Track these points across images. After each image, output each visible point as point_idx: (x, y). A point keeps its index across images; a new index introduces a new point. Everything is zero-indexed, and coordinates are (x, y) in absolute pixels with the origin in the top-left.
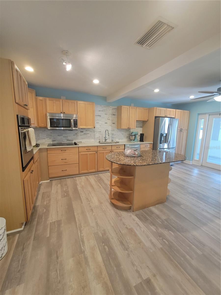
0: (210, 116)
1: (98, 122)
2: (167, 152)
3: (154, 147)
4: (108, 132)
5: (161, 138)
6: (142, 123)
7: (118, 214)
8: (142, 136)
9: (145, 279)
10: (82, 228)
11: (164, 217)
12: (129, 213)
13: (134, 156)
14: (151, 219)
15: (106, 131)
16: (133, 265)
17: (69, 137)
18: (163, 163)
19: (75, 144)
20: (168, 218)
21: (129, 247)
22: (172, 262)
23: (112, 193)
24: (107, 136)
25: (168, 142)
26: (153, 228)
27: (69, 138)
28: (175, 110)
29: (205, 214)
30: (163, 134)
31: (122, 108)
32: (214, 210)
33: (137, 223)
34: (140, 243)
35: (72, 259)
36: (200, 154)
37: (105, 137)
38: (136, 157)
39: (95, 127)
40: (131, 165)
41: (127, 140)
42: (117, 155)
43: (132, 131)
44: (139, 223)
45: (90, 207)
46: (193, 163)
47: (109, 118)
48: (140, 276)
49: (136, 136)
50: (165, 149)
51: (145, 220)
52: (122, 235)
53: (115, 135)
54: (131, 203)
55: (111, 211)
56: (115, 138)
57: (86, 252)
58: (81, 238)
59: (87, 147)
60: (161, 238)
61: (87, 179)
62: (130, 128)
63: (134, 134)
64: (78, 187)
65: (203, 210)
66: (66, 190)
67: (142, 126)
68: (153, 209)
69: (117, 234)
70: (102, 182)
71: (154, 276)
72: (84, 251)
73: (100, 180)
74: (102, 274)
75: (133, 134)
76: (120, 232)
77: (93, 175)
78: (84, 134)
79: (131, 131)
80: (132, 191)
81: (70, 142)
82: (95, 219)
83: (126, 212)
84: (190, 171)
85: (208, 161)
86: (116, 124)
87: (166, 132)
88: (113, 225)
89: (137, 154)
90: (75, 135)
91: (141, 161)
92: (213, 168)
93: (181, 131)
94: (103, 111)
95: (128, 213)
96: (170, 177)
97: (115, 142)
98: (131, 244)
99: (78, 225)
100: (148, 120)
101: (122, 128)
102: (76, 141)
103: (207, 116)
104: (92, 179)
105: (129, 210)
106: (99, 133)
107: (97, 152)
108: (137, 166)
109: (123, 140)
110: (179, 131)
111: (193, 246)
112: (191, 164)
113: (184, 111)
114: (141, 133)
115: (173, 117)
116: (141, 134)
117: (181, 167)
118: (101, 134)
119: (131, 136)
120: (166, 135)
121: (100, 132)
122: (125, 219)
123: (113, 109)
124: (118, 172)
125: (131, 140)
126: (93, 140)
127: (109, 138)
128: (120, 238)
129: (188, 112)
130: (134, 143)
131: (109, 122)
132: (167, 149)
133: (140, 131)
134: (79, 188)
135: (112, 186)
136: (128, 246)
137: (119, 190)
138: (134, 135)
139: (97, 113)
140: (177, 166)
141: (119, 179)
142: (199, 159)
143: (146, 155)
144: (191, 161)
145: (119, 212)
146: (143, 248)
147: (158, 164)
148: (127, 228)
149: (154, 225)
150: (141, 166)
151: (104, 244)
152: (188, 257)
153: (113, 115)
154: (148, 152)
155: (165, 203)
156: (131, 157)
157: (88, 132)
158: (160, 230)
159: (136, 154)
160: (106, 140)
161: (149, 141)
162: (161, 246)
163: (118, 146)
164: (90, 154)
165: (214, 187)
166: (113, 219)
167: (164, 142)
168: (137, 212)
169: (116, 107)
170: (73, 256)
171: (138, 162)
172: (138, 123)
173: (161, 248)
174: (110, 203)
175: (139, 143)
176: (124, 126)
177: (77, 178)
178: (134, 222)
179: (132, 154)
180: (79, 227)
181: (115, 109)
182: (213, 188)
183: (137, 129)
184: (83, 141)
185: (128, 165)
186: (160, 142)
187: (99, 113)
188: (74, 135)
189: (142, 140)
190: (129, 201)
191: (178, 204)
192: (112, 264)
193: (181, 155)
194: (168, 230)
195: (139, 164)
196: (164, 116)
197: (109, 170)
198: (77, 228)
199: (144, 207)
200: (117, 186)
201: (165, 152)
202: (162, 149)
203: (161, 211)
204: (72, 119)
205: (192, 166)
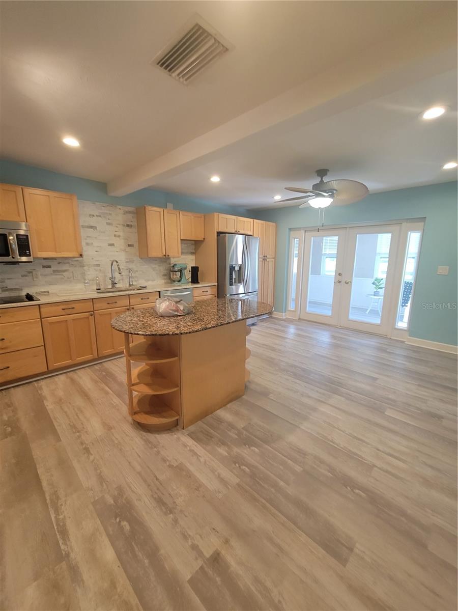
0: (306, 233)
1: (89, 241)
2: (243, 301)
3: (220, 292)
4: (118, 265)
5: (231, 274)
6: (192, 244)
7: (150, 442)
8: (195, 270)
9: (210, 555)
10: (59, 501)
11: (241, 425)
12: (175, 434)
13: (176, 313)
14: (219, 434)
15: (112, 264)
16: (185, 537)
17: (6, 281)
18: (233, 322)
19: (30, 298)
20: (250, 423)
21: (177, 505)
22: (257, 504)
23: (135, 401)
24: (117, 275)
25: (243, 281)
26: (222, 451)
27: (10, 284)
28: (252, 220)
29: (306, 400)
30: (234, 266)
31: (147, 211)
32: (317, 392)
33: (191, 451)
34: (197, 489)
35: (35, 584)
36: (296, 300)
37: (112, 278)
38: (180, 316)
39: (81, 255)
40: (168, 334)
41: (163, 281)
42: (138, 316)
43: (173, 261)
44: (196, 449)
45: (82, 444)
46: (287, 317)
47: (116, 233)
48: (200, 554)
49: (183, 271)
50: (241, 296)
51: (207, 438)
52: (161, 484)
53: (137, 271)
54: (179, 413)
55: (135, 441)
56: (136, 279)
57: (72, 555)
58: (58, 525)
59: (63, 305)
60: (237, 465)
61: (72, 380)
62: (168, 256)
63: (180, 269)
64: (46, 405)
65: (302, 395)
66: (8, 418)
67: (194, 251)
68: (222, 413)
69: (149, 486)
70: (111, 380)
71: (227, 541)
72: (68, 552)
73: (107, 378)
74: (115, 588)
75: (176, 269)
76: (157, 479)
77: (87, 368)
78: (54, 271)
79: (172, 263)
80: (178, 386)
81: (13, 294)
82: (96, 469)
83: (168, 433)
84: (283, 331)
85: (309, 309)
86: (137, 248)
87: (240, 262)
88: (138, 468)
89: (182, 309)
90: (26, 276)
91: (190, 324)
92: (315, 320)
93: (264, 260)
94: (100, 216)
95: (173, 434)
96: (248, 345)
97: (138, 286)
98: (181, 496)
99: (48, 498)
100: (204, 239)
101: (150, 256)
102: (32, 291)
103: (303, 232)
104: (85, 378)
105: (175, 428)
106: (96, 268)
107: (92, 313)
108: (182, 334)
109: (156, 281)
110: (262, 259)
111: (290, 462)
112: (284, 318)
113: (268, 222)
114: (194, 265)
115: (249, 233)
116: (193, 267)
117: (269, 326)
118: (100, 270)
119: (171, 273)
120: (240, 268)
121: (98, 265)
122: (166, 449)
123: (126, 213)
124: (144, 353)
125: (174, 281)
126: (80, 286)
127: (123, 280)
128: (157, 491)
129: (274, 224)
130: (180, 288)
131: (120, 243)
132: (244, 295)
133: (189, 261)
134: (49, 405)
135: (133, 385)
136: (175, 502)
137: (148, 391)
138: (178, 270)
139: (84, 220)
140: (262, 324)
141: (148, 367)
142: (296, 309)
143: (201, 310)
144: (284, 314)
145: (152, 437)
146: (204, 496)
147: (223, 325)
148: (170, 466)
149: (224, 443)
150: (190, 333)
151: (120, 518)
152: (282, 483)
153: (128, 226)
154: (206, 303)
155: (243, 397)
156: (169, 316)
157: (65, 267)
158: (236, 450)
159: (179, 311)
160: (114, 284)
161: (209, 282)
162: (237, 480)
163: (145, 297)
164: (74, 320)
165: (318, 353)
166: (140, 457)
167: (237, 281)
168: (192, 428)
169: (132, 209)
170: (36, 577)
171: (185, 325)
172: (186, 245)
173: (238, 484)
174: (132, 424)
175: (190, 286)
176: (155, 252)
177: (43, 383)
178: (186, 449)
179: (171, 310)
180: (51, 499)
181: (130, 212)
182: (315, 354)
183: (183, 257)
184: (52, 289)
185: (162, 335)
186: (230, 281)
187: (92, 222)
188: (23, 276)
189: (195, 280)
190: (172, 409)
191: (265, 394)
192: (140, 555)
193: (263, 303)
194: (249, 445)
195: (186, 330)
196: (234, 232)
197: (122, 353)
198: (47, 505)
199: (205, 414)
200: (144, 384)
201: (241, 300)
202: (236, 296)
203: (237, 414)
204: (10, 234)
205: (285, 321)
